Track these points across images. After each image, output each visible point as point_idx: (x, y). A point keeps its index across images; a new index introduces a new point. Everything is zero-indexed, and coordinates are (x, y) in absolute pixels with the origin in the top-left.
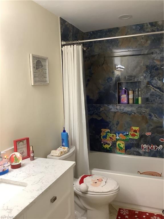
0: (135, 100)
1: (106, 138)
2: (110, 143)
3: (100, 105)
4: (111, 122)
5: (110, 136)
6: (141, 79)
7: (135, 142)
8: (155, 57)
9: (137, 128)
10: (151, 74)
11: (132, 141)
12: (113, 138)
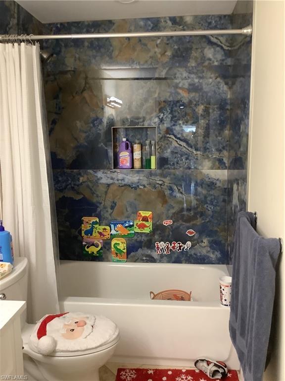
0: (144, 161)
1: (91, 235)
2: (99, 243)
3: (78, 170)
4: (101, 203)
5: (98, 230)
6: (155, 123)
7: (144, 238)
8: (180, 82)
9: (148, 214)
10: (172, 115)
11: (140, 238)
12: (105, 233)
